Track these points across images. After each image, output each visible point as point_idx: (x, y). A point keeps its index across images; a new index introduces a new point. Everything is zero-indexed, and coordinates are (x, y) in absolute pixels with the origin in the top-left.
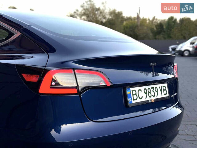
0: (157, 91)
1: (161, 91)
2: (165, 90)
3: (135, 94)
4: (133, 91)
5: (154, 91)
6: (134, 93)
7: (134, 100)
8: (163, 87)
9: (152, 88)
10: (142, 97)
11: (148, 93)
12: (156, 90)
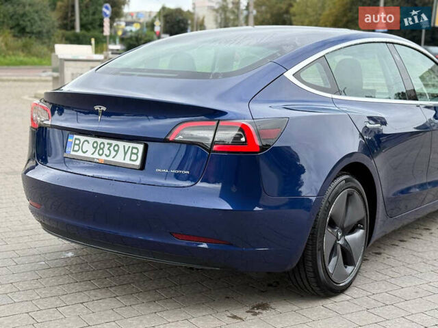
0: (117, 151)
2: (136, 154)
4: (76, 139)
6: (77, 142)
7: (73, 151)
8: (133, 148)
9: (108, 144)
10: (86, 151)
11: (98, 148)
12: (116, 148)
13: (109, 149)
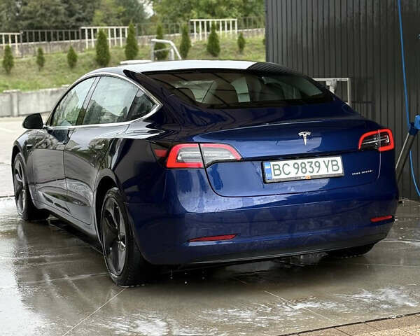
0: (319, 167)
1: (327, 167)
2: (337, 165)
3: (279, 169)
4: (273, 165)
5: (313, 165)
6: (276, 167)
7: (275, 175)
8: (332, 161)
9: (308, 162)
10: (289, 173)
11: (300, 168)
12: (317, 164)
13: (311, 166)
